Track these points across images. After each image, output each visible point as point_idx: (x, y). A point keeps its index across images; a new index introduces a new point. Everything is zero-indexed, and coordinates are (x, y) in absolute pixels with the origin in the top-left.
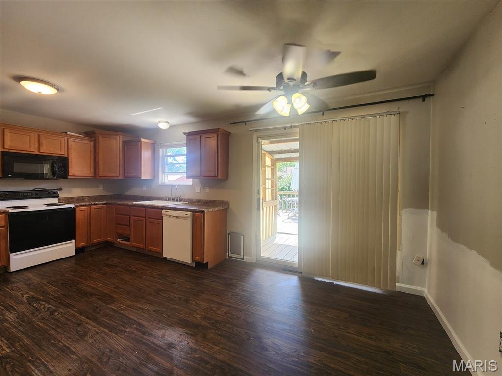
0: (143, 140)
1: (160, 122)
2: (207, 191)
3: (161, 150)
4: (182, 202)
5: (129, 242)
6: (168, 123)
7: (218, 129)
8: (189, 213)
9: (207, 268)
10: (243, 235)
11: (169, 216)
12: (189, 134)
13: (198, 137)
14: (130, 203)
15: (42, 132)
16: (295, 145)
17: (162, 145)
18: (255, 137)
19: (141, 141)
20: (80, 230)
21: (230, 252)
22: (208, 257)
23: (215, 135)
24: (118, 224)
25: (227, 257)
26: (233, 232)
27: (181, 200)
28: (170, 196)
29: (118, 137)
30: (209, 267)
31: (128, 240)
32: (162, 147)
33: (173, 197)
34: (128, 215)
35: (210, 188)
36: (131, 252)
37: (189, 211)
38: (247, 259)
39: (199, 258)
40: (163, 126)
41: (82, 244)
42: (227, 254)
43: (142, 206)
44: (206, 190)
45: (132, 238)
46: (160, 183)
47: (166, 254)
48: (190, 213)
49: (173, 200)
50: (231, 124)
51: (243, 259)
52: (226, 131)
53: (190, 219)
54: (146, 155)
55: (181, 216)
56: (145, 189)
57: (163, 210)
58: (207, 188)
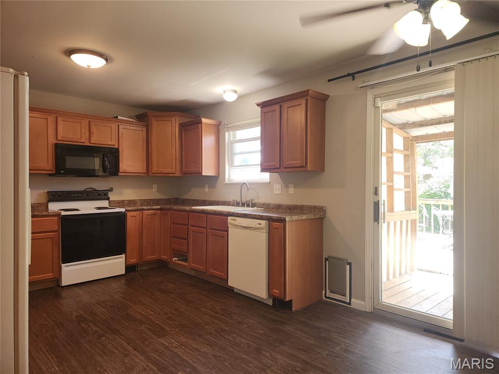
0: (204, 120)
1: (225, 92)
2: (291, 190)
3: (227, 134)
4: (255, 208)
5: (187, 262)
6: (236, 92)
7: (309, 90)
8: (263, 222)
9: (291, 309)
10: (350, 264)
11: (236, 226)
12: (263, 105)
13: (277, 107)
14: (188, 208)
15: (93, 118)
17: (229, 126)
18: (370, 97)
19: (201, 122)
20: (131, 242)
21: (328, 291)
22: (293, 291)
23: (303, 102)
24: (175, 237)
25: (324, 298)
26: (332, 258)
27: (253, 205)
28: (239, 200)
29: (174, 119)
30: (294, 309)
31: (186, 260)
32: (229, 129)
33: (244, 201)
34: (186, 225)
35: (294, 187)
36: (189, 276)
37: (263, 220)
38: (357, 304)
39: (278, 292)
40: (230, 97)
41: (133, 261)
42: (324, 292)
43: (203, 212)
44: (290, 189)
45: (190, 256)
46: (227, 181)
47: (231, 283)
48: (265, 221)
49: (243, 205)
50: (329, 81)
51: (350, 304)
52: (322, 94)
53: (264, 231)
54: (208, 142)
55: (252, 226)
56: (207, 190)
57: (229, 218)
58: (291, 187)
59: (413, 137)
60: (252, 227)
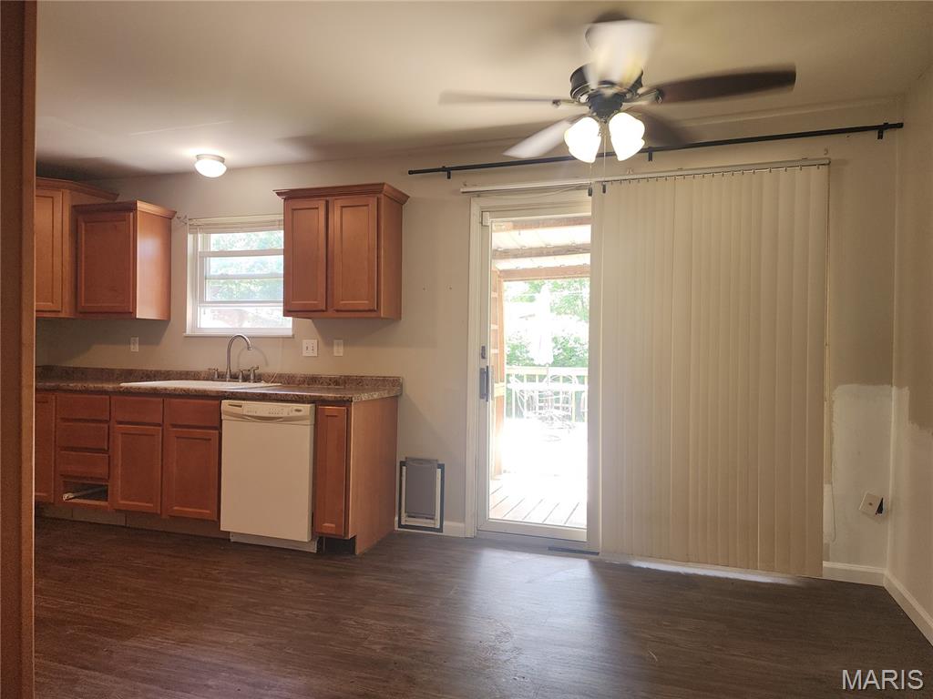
0: (141, 206)
1: (198, 157)
2: (339, 350)
3: (190, 237)
4: (263, 384)
5: (107, 500)
6: (222, 160)
7: (384, 184)
8: (306, 409)
9: (353, 552)
10: (442, 467)
11: (243, 417)
12: (289, 196)
13: (321, 204)
14: (109, 386)
16: (582, 234)
17: (194, 222)
18: (475, 210)
19: (133, 208)
21: (403, 514)
22: (358, 525)
23: (373, 201)
24: (66, 449)
25: (396, 528)
26: (414, 460)
27: (258, 379)
28: (223, 369)
29: (58, 196)
30: (359, 550)
31: (102, 493)
32: (196, 229)
33: (234, 370)
34: (106, 422)
35: (344, 345)
36: (110, 528)
37: (304, 403)
38: (452, 528)
39: (333, 525)
40: (210, 169)
42: (397, 518)
43: (155, 392)
44: (335, 348)
45: (116, 486)
46: (188, 332)
47: (227, 524)
49: (235, 378)
50: (411, 172)
51: (440, 530)
52: (400, 192)
53: (308, 422)
54: (147, 248)
55: (280, 415)
56: (135, 348)
57: (225, 403)
58: (338, 345)
59: (501, 271)
60: (281, 418)
